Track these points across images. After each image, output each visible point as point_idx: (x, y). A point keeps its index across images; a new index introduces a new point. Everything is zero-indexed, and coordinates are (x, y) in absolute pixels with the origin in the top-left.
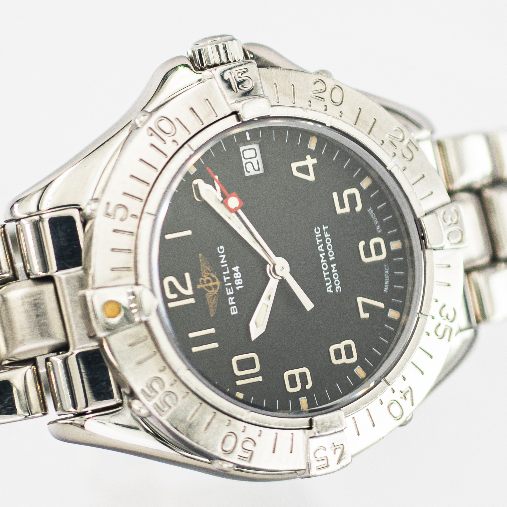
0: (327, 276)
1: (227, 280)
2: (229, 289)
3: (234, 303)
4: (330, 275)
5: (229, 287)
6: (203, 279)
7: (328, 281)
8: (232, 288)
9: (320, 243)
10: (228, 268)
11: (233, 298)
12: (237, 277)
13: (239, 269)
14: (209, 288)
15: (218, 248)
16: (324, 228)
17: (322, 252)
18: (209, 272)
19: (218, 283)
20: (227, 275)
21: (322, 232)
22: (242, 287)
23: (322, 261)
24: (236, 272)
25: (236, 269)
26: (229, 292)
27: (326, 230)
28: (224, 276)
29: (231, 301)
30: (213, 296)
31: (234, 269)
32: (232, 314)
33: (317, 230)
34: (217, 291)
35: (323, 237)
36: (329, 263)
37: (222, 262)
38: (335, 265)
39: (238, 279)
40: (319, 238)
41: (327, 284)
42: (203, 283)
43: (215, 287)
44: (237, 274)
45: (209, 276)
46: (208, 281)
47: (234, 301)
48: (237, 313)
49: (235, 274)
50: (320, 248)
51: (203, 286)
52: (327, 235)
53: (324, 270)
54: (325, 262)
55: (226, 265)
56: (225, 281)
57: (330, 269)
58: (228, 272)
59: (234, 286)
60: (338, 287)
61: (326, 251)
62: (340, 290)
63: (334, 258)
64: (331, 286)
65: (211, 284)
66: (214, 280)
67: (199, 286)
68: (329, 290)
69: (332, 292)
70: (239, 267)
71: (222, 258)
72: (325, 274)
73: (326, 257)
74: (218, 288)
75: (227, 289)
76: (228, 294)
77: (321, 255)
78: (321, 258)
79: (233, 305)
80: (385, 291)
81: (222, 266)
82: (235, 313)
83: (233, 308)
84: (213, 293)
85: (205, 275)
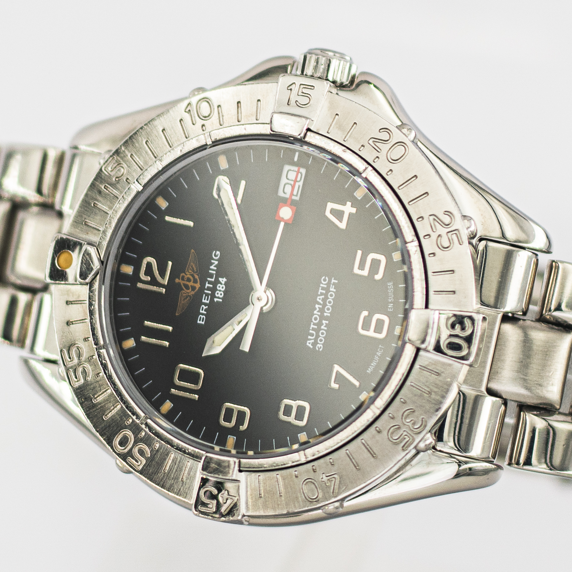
0: (313, 329)
1: (208, 287)
2: (206, 297)
3: (205, 313)
4: (317, 331)
5: (207, 295)
7: (312, 335)
8: (210, 297)
9: (322, 294)
10: (214, 276)
11: (207, 307)
12: (221, 288)
13: (225, 282)
14: (187, 287)
15: (214, 252)
16: (333, 281)
17: (319, 304)
18: (193, 271)
19: (198, 286)
20: (210, 283)
21: (329, 284)
22: (221, 300)
23: (315, 312)
24: (221, 284)
25: (223, 281)
26: (204, 299)
27: (334, 284)
28: (207, 282)
29: (203, 310)
30: (187, 297)
31: (220, 279)
32: (198, 322)
33: (325, 280)
34: (193, 293)
35: (327, 290)
36: (322, 317)
37: (212, 267)
38: (327, 322)
39: (220, 291)
40: (323, 288)
41: (309, 337)
42: (183, 279)
43: (193, 288)
44: (221, 286)
45: (192, 275)
46: (189, 280)
47: (205, 310)
48: (203, 323)
49: (219, 285)
50: (319, 299)
51: (182, 282)
52: (332, 289)
53: (312, 322)
54: (318, 315)
55: (214, 272)
56: (206, 287)
57: (320, 324)
58: (213, 280)
59: (213, 296)
60: (320, 346)
61: (324, 305)
62: (321, 350)
63: (329, 315)
64: (313, 341)
65: (191, 284)
66: (195, 281)
67: (177, 280)
69: (312, 347)
70: (226, 280)
71: (214, 263)
72: (312, 326)
73: (322, 311)
74: (196, 290)
75: (204, 295)
76: (203, 301)
77: (317, 306)
78: (316, 309)
79: (203, 314)
80: (368, 371)
81: (210, 271)
82: (201, 322)
83: (202, 316)
84: (188, 293)
85: (188, 273)
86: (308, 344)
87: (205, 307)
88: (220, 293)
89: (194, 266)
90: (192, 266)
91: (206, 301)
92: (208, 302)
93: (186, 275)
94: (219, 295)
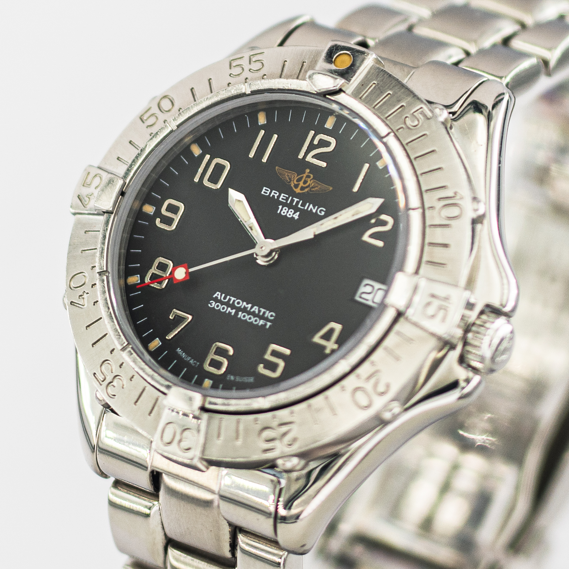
0: (230, 300)
1: (294, 200)
2: (285, 198)
3: (271, 196)
4: (228, 304)
5: (287, 199)
6: (311, 179)
7: (225, 298)
8: (285, 201)
9: (259, 311)
10: (303, 208)
11: (276, 198)
12: (289, 213)
13: (294, 218)
14: (299, 180)
15: (324, 210)
16: (269, 324)
17: (252, 308)
18: (313, 187)
19: (298, 191)
20: (298, 203)
21: (267, 319)
22: (279, 212)
23: (245, 303)
24: (293, 214)
25: (296, 215)
26: (283, 196)
27: (266, 324)
28: (298, 200)
29: (275, 194)
30: (290, 179)
31: (298, 213)
32: (265, 188)
33: (272, 316)
34: (292, 185)
35: (262, 317)
36: (238, 309)
37: (311, 206)
38: (233, 314)
39: (288, 212)
40: (264, 313)
41: (223, 295)
42: (308, 177)
43: (296, 186)
44: (291, 214)
45: (309, 186)
46: (305, 182)
47: (274, 196)
48: (262, 193)
49: (293, 211)
50: (256, 309)
51: (305, 175)
52: (262, 322)
53: (237, 300)
54: (241, 306)
55: (306, 208)
56: (294, 198)
57: (233, 306)
58: (299, 206)
59: (284, 205)
60: (213, 304)
61: (249, 313)
62: (209, 305)
63: (239, 316)
64: (219, 298)
65: (301, 184)
66: (302, 188)
67: (308, 171)
68: (218, 295)
69: (214, 296)
70: (296, 219)
71: (314, 208)
72: (233, 299)
73: (244, 310)
74: (294, 188)
75: (287, 196)
76: (283, 195)
77: (250, 306)
78: (247, 304)
79: (270, 193)
80: (179, 349)
81: (308, 204)
82: (264, 190)
83: (268, 192)
84: (293, 181)
85: (312, 182)
86: (218, 293)
87: (276, 195)
88: (286, 212)
89: (317, 188)
90: (317, 187)
91: (281, 197)
92: (280, 199)
93: (310, 180)
94: (284, 210)
